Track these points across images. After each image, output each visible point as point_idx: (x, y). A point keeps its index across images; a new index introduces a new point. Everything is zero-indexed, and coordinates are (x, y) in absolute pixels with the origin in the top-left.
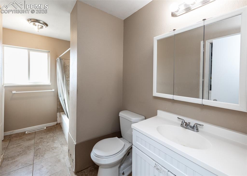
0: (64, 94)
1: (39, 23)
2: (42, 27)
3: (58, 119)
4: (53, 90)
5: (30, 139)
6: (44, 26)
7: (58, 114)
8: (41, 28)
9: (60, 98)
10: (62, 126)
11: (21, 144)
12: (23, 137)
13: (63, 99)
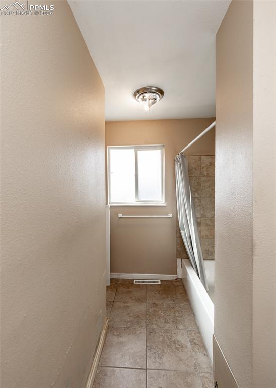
0: (189, 225)
1: (150, 94)
2: (155, 99)
3: (179, 270)
4: (171, 216)
5: (139, 299)
6: (157, 96)
7: (179, 260)
8: (153, 103)
9: (183, 233)
10: (187, 290)
11: (129, 304)
12: (131, 290)
13: (189, 235)
